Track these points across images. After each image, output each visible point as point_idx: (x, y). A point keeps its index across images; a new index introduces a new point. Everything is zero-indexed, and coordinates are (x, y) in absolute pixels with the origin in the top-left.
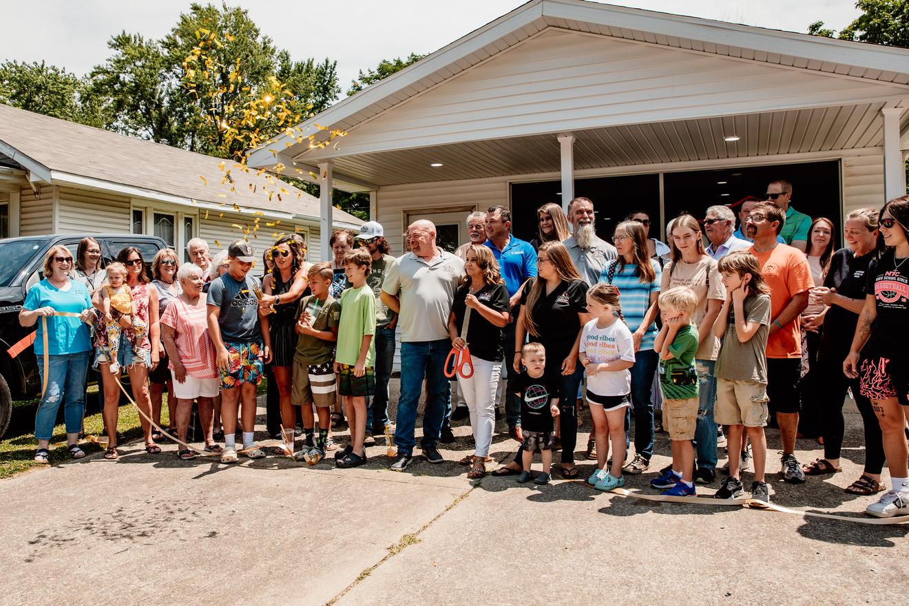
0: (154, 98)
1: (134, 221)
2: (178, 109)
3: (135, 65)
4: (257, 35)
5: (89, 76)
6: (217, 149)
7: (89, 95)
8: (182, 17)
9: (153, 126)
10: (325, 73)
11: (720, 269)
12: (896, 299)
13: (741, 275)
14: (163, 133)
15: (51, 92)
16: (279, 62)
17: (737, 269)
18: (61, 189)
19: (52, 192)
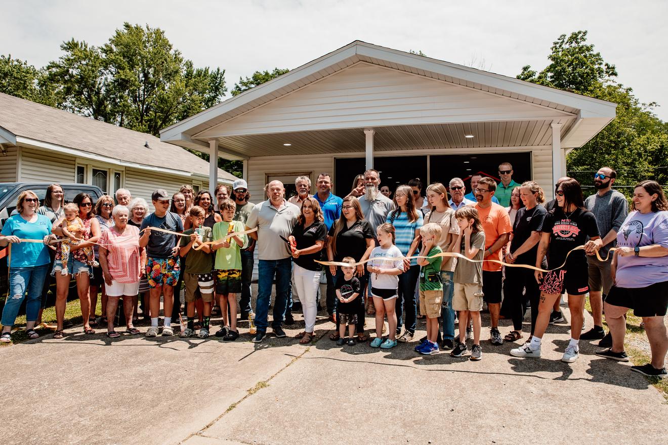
0: (94, 87)
1: (78, 174)
2: (112, 96)
3: (81, 63)
4: (170, 49)
5: (45, 68)
6: (139, 125)
7: (45, 82)
8: (117, 33)
9: (93, 107)
10: (217, 77)
11: (457, 217)
12: (570, 235)
13: (469, 220)
14: (100, 113)
15: (15, 78)
16: (185, 68)
17: (466, 217)
18: (23, 150)
19: (16, 151)
